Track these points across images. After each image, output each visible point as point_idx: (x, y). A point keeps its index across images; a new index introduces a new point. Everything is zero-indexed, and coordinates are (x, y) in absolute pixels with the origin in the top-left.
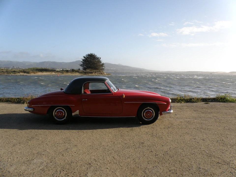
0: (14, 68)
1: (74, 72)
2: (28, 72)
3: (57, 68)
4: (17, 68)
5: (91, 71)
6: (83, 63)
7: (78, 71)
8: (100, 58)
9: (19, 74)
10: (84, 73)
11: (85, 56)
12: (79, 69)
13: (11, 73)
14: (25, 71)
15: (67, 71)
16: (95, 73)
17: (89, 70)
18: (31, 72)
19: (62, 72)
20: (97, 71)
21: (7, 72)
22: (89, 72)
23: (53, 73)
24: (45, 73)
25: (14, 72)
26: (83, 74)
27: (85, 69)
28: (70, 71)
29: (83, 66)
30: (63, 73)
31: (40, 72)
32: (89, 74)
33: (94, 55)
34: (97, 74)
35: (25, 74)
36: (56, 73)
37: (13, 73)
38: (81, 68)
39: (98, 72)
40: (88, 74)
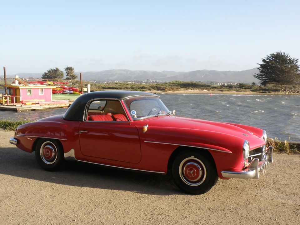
0: (149, 82)
1: (242, 89)
2: (163, 88)
3: (219, 82)
4: (153, 82)
5: (276, 86)
6: (262, 71)
7: (250, 87)
8: (297, 60)
9: (149, 91)
10: (261, 91)
11: (265, 59)
12: (254, 84)
13: (138, 89)
14: (159, 86)
15: (230, 87)
16: (285, 90)
17: (273, 85)
18: (168, 88)
19: (220, 88)
20: (288, 87)
21: (132, 88)
22: (271, 88)
23: (205, 90)
24: (190, 90)
25: (143, 88)
26: (258, 93)
27: (264, 83)
28: (235, 87)
29: (262, 77)
30: (222, 91)
31: (183, 89)
32: (271, 93)
33: (283, 54)
34: (287, 93)
35: (159, 92)
36: (210, 91)
37: (141, 91)
38: (258, 82)
39: (291, 88)
40: (269, 92)
